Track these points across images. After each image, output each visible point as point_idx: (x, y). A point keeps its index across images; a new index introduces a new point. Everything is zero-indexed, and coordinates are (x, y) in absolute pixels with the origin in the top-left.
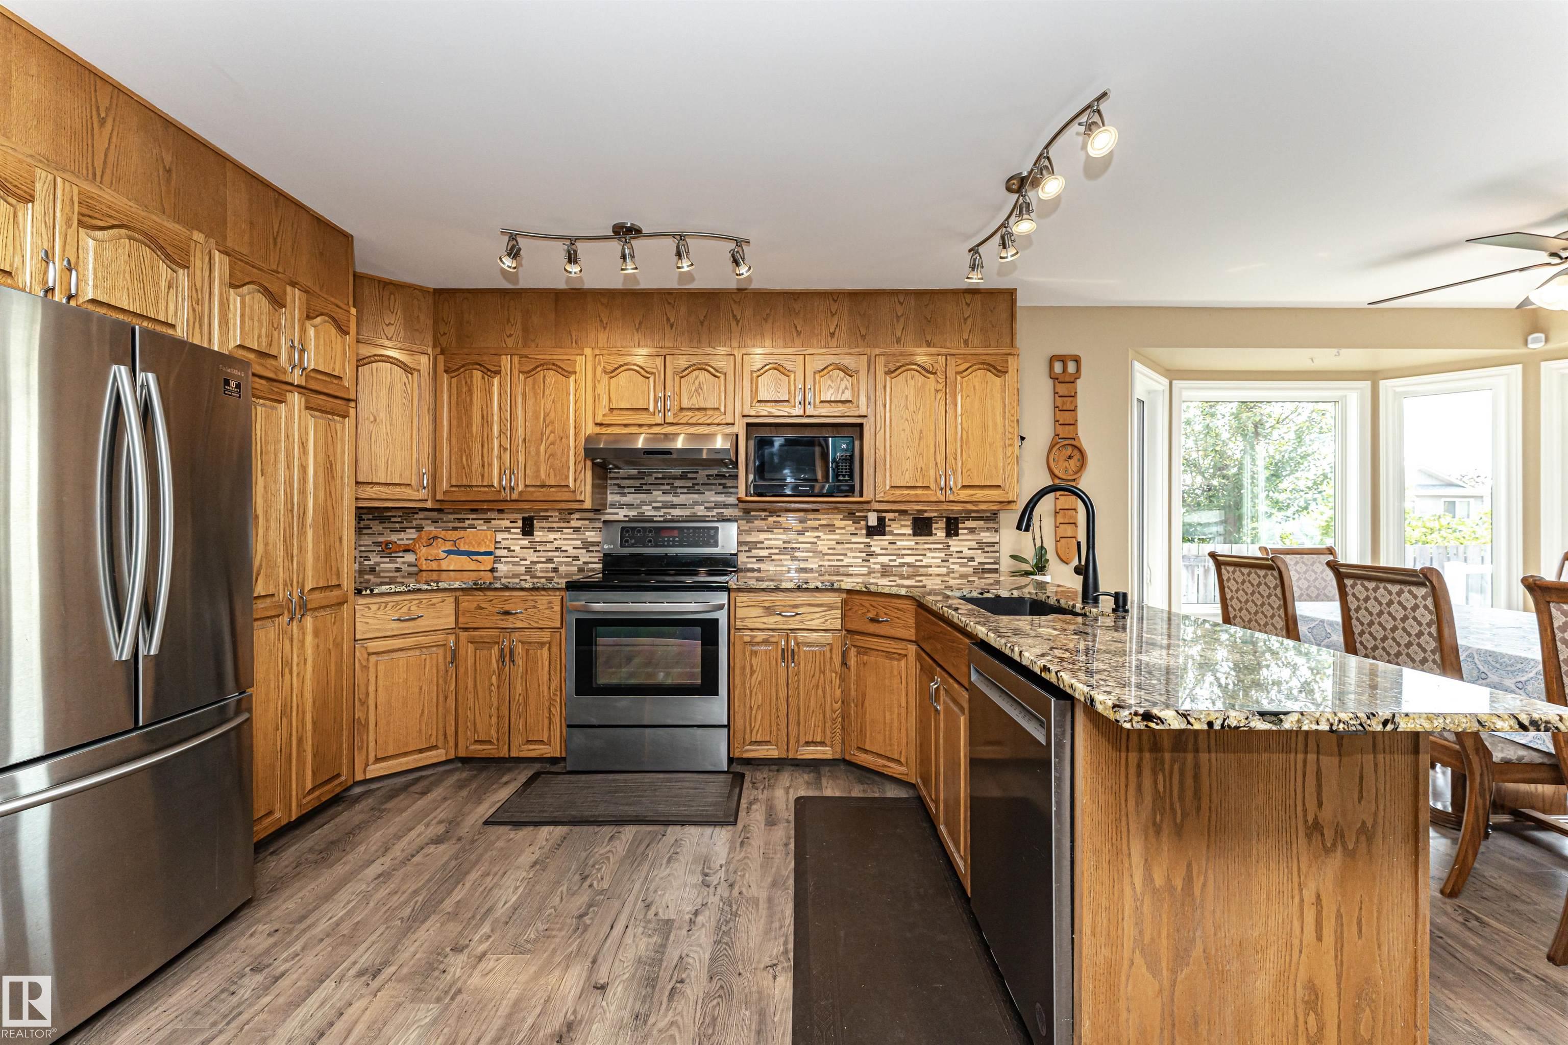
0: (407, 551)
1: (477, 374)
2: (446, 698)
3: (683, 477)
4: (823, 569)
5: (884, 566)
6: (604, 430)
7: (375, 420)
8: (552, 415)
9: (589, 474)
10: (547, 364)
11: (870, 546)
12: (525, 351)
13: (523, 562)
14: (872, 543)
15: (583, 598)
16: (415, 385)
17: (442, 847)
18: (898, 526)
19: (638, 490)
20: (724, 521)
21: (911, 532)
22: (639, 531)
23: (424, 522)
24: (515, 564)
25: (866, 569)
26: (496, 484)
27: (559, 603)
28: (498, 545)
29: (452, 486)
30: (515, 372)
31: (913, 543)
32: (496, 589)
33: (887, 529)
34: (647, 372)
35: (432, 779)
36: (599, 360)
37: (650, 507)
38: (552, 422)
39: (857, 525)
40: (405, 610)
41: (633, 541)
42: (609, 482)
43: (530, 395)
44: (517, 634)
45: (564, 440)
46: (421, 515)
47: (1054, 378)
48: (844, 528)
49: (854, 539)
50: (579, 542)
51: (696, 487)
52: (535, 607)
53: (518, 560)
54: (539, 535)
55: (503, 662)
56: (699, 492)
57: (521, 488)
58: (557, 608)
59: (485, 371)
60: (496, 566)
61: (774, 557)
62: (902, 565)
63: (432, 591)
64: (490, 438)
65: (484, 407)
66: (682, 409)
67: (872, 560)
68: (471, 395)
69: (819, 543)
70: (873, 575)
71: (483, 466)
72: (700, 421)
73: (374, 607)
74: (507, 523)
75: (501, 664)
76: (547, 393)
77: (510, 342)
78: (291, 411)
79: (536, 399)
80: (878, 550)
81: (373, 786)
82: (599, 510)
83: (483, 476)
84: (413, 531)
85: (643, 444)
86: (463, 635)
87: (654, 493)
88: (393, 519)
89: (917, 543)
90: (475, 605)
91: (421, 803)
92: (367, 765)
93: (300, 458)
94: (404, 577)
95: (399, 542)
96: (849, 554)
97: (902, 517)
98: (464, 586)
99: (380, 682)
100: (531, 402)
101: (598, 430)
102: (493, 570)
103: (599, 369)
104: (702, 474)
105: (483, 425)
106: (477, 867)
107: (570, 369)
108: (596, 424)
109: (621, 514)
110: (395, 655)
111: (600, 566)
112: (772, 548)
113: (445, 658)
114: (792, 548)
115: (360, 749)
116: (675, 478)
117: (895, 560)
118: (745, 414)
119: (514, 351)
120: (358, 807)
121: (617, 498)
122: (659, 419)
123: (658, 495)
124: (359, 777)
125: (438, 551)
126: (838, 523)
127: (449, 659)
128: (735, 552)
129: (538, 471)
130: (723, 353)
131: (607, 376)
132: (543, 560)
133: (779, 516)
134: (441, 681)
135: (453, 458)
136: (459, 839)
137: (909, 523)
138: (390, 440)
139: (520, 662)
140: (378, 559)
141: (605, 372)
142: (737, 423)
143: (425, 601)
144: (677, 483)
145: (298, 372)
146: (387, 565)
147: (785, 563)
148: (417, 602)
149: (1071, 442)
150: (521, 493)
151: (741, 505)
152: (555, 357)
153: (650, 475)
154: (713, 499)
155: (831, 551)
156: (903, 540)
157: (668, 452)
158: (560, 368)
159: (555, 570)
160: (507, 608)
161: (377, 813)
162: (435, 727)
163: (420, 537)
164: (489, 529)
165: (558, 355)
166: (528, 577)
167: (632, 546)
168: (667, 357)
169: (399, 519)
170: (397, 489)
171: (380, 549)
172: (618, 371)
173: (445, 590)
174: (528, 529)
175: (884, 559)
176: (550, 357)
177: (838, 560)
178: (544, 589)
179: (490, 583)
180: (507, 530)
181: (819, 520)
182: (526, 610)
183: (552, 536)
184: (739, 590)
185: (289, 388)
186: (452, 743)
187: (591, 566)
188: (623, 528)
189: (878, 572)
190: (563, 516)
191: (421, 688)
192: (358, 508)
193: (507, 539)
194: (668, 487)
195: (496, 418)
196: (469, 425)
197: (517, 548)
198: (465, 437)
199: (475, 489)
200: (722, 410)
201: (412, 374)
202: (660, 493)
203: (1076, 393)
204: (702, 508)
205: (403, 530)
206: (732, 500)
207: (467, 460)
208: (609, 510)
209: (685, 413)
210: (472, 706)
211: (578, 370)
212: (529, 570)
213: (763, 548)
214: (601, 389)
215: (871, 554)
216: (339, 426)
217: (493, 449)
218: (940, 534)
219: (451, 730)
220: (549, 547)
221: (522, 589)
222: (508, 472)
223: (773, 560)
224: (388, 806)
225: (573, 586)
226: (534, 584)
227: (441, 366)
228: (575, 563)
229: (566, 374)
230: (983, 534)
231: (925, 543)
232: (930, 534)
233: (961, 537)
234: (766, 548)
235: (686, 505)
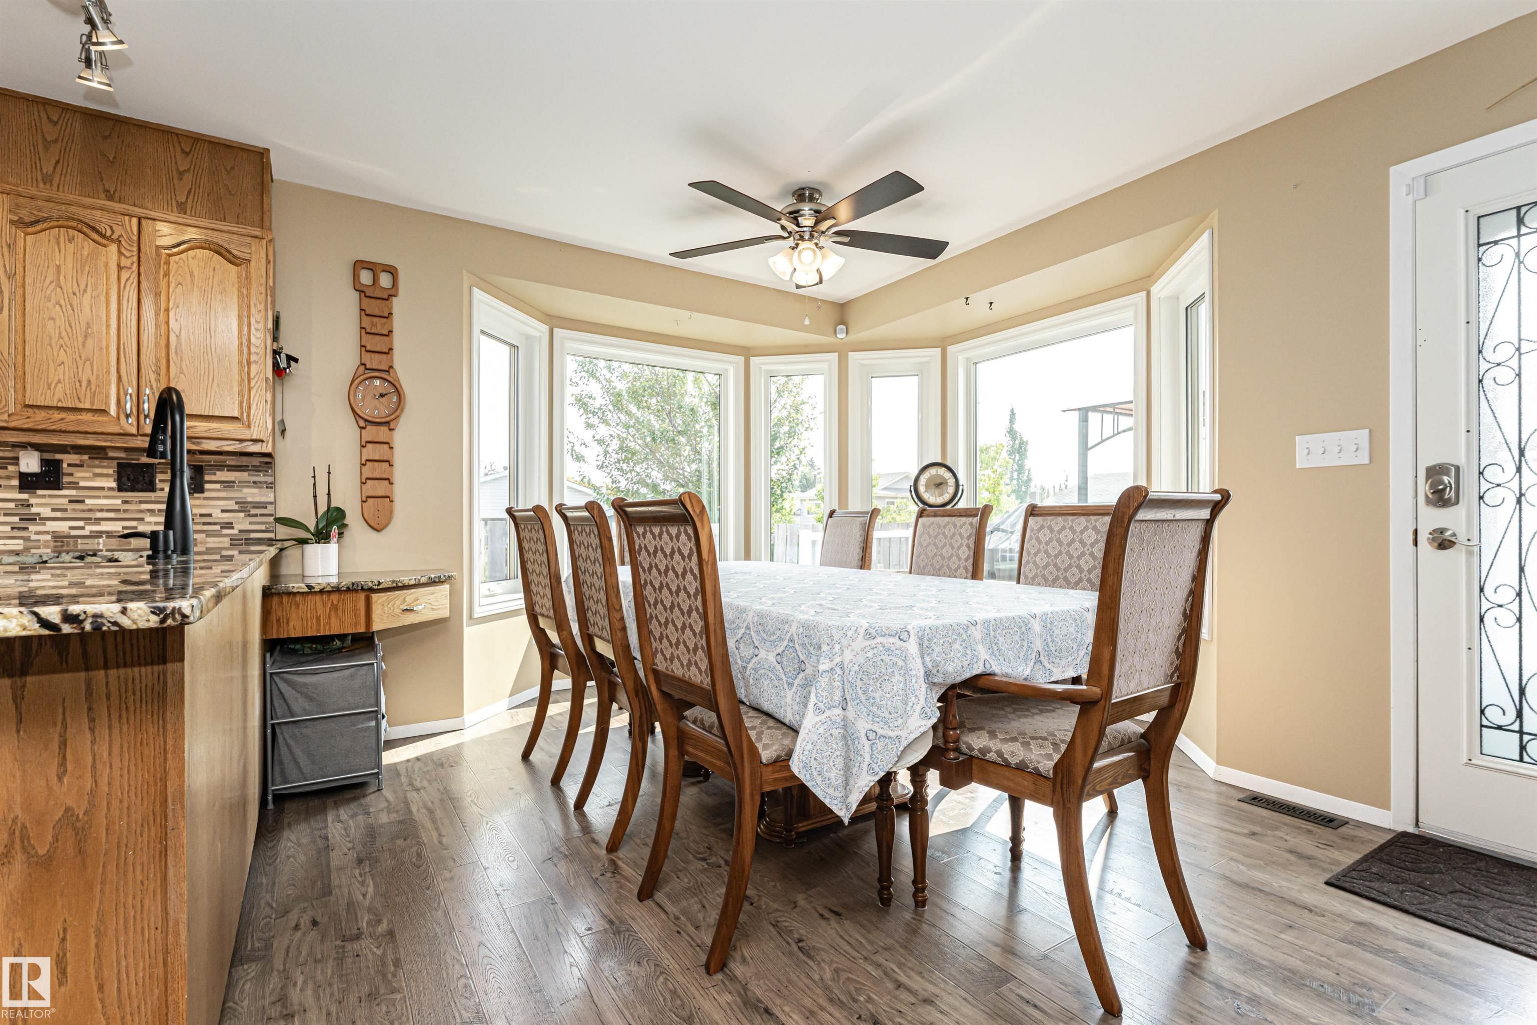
11: (29, 505)
14: (33, 501)
18: (87, 474)
21: (113, 485)
25: (20, 542)
31: (119, 502)
33: (66, 479)
47: (361, 291)
62: (98, 535)
89: (125, 502)
97: (97, 462)
117: (80, 528)
137: (111, 471)
149: (384, 375)
156: (97, 497)
175: (59, 526)
189: (47, 546)
203: (391, 314)
215: (30, 519)
230: (246, 490)
231: (141, 502)
232: (153, 489)
233: (206, 494)
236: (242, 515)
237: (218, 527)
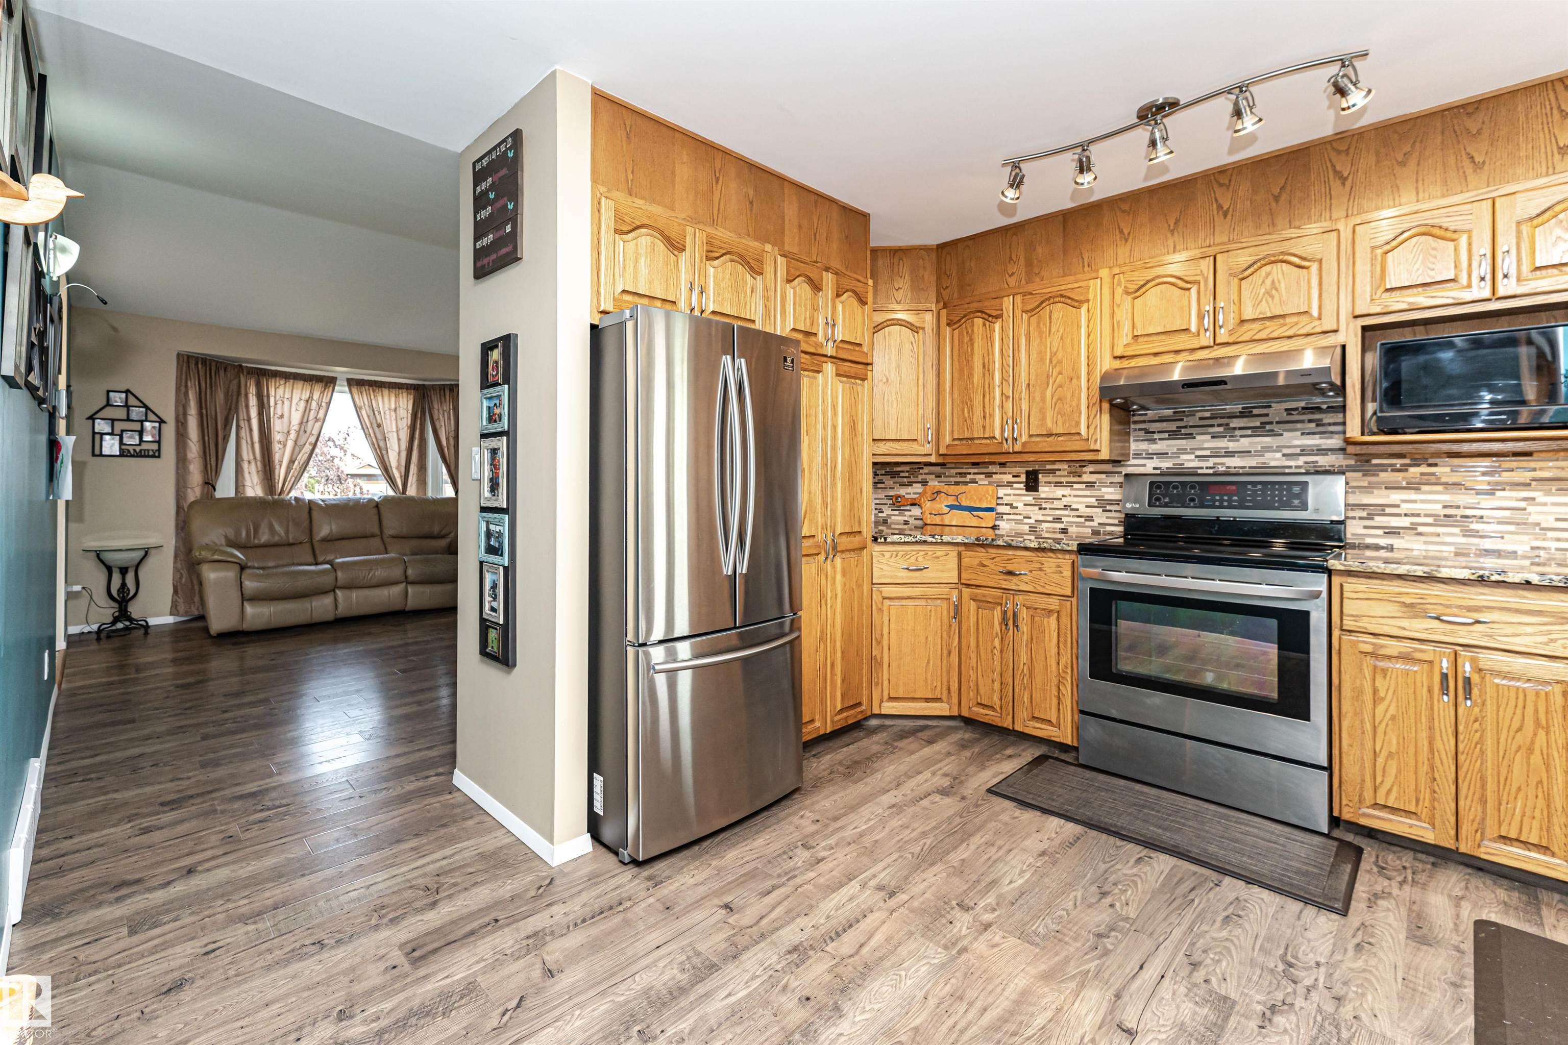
0: (913, 504)
1: (979, 322)
2: (949, 653)
3: (1243, 414)
6: (1125, 364)
7: (887, 380)
8: (1060, 355)
9: (1106, 418)
10: (1054, 297)
12: (1029, 288)
13: (1026, 521)
15: (1098, 564)
16: (921, 342)
17: (947, 800)
19: (1174, 435)
20: (1317, 473)
22: (1175, 487)
23: (928, 477)
24: (1018, 522)
26: (997, 435)
27: (1069, 568)
28: (1000, 501)
29: (954, 440)
30: (1018, 313)
32: (999, 546)
34: (1187, 282)
35: (937, 730)
36: (1119, 280)
37: (1193, 456)
38: (1060, 362)
40: (913, 559)
41: (1167, 500)
42: (1132, 426)
43: (1034, 334)
44: (1021, 597)
45: (1074, 381)
46: (926, 470)
50: (1093, 500)
51: (1268, 427)
52: (1041, 569)
53: (1021, 517)
54: (1044, 491)
55: (1007, 625)
56: (1271, 433)
57: (1024, 438)
58: (1068, 573)
59: (986, 317)
60: (997, 523)
61: (1422, 529)
63: (936, 543)
64: (991, 387)
65: (986, 355)
66: (1243, 322)
68: (972, 345)
69: (1531, 509)
71: (984, 417)
72: (1271, 336)
73: (887, 555)
74: (1009, 478)
75: (1004, 627)
76: (1054, 329)
77: (1012, 281)
78: (825, 379)
79: (1041, 339)
81: (888, 722)
82: (1119, 462)
83: (984, 427)
84: (919, 485)
85: (1180, 376)
86: (965, 591)
87: (1198, 438)
88: (902, 474)
90: (977, 561)
91: (927, 751)
92: (882, 701)
93: (832, 419)
94: (911, 530)
95: (907, 496)
98: (966, 541)
99: (892, 626)
100: (1035, 343)
101: (1117, 364)
102: (994, 527)
103: (1119, 291)
104: (1278, 409)
105: (984, 375)
106: (981, 834)
107: (1082, 298)
108: (1115, 358)
109: (1149, 466)
110: (904, 602)
111: (1121, 529)
112: (1418, 515)
113: (949, 612)
114: (1464, 516)
115: (877, 684)
116: (1232, 416)
118: (1357, 313)
119: (1017, 291)
120: (875, 738)
121: (1144, 446)
122: (1206, 340)
123: (1205, 442)
124: (876, 711)
125: (942, 505)
127: (952, 614)
128: (1342, 518)
129: (1043, 418)
130: (1315, 231)
131: (1129, 298)
132: (1050, 519)
133: (1436, 465)
134: (945, 635)
135: (955, 411)
136: (963, 798)
138: (899, 399)
139: (1024, 627)
140: (890, 512)
141: (1127, 293)
142: (1342, 329)
143: (930, 553)
144: (1235, 423)
145: (830, 344)
146: (897, 518)
147: (1449, 540)
148: (923, 553)
150: (1024, 444)
151: (1351, 449)
152: (1063, 288)
153: (1192, 414)
154: (1297, 442)
157: (1221, 382)
158: (1069, 298)
159: (1064, 531)
160: (1010, 567)
161: (890, 747)
162: (939, 679)
163: (925, 492)
164: (990, 483)
165: (1067, 285)
166: (1032, 538)
167: (1166, 505)
168: (1219, 257)
169: (907, 474)
170: (905, 444)
171: (891, 502)
172: (1144, 289)
173: (949, 543)
174: (1032, 484)
176: (1058, 288)
178: (1051, 550)
179: (993, 540)
180: (1010, 484)
181: (1533, 469)
182: (1031, 571)
183: (1059, 492)
184: (1349, 573)
185: (825, 359)
186: (955, 700)
187: (1109, 528)
188: (1152, 484)
190: (1073, 469)
191: (927, 638)
192: (875, 464)
193: (1009, 495)
194: (1221, 429)
195: (997, 365)
196: (970, 376)
197: (1020, 505)
198: (966, 389)
199: (976, 442)
200: (1315, 313)
201: (917, 333)
202: (1208, 437)
204: (1279, 455)
205: (910, 484)
206: (1335, 442)
207: (969, 412)
208: (1132, 462)
209: (1247, 326)
210: (975, 666)
211: (1091, 296)
212: (1033, 530)
213: (1399, 515)
214: (1123, 315)
216: (860, 388)
217: (994, 399)
219: (955, 686)
220: (1057, 504)
221: (1026, 549)
222: (1010, 422)
223: (1420, 534)
224: (899, 744)
225: (1085, 549)
226: (1039, 544)
227: (944, 320)
228: (1087, 523)
229: (1076, 304)
234: (1406, 515)
235: (1250, 452)
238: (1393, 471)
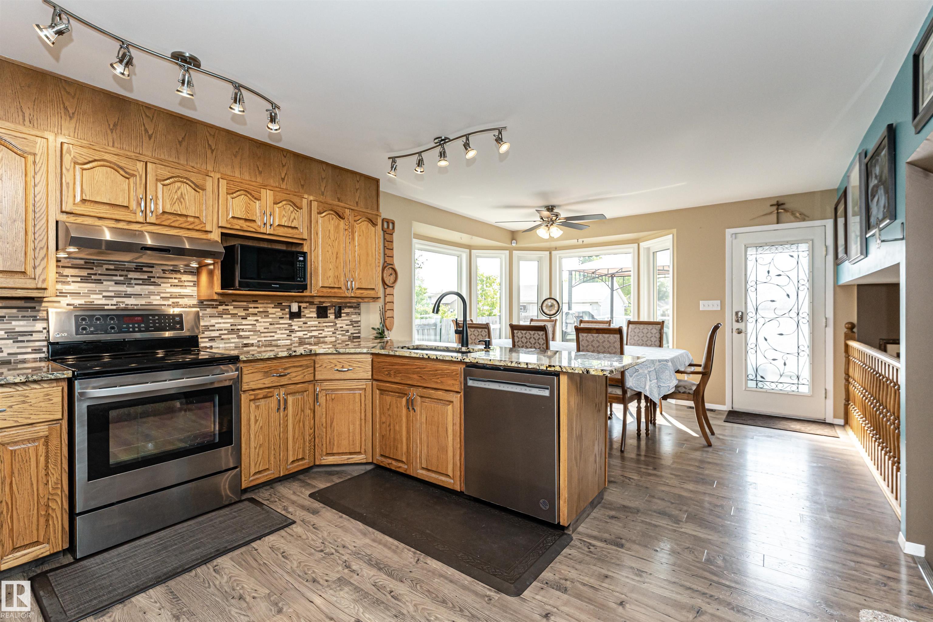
4: (260, 343)
5: (300, 338)
6: (72, 219)
9: (53, 262)
11: (292, 326)
14: (293, 324)
18: (308, 312)
21: (316, 316)
22: (98, 319)
25: (289, 341)
31: (317, 323)
33: (302, 314)
37: (101, 296)
39: (283, 312)
41: (92, 329)
47: (385, 231)
48: (274, 314)
49: (282, 321)
51: (152, 280)
56: (154, 284)
61: (223, 337)
62: (311, 337)
66: (164, 212)
67: (293, 335)
69: (257, 324)
70: (293, 345)
80: (296, 328)
89: (319, 323)
96: (278, 332)
97: (311, 306)
101: (64, 218)
103: (68, 157)
108: (63, 212)
112: (222, 330)
114: (238, 329)
116: (129, 270)
117: (307, 334)
122: (140, 217)
126: (271, 310)
128: (196, 334)
131: (78, 166)
133: (227, 305)
137: (315, 310)
141: (76, 162)
142: (214, 231)
147: (233, 341)
149: (391, 266)
154: (168, 290)
155: (266, 330)
156: (311, 321)
167: (89, 333)
168: (149, 165)
175: (300, 334)
177: (271, 336)
181: (257, 308)
188: (77, 317)
189: (297, 343)
202: (113, 283)
203: (393, 240)
204: (158, 297)
209: (166, 216)
211: (38, 152)
213: (214, 330)
214: (72, 178)
215: (292, 331)
218: (332, 317)
223: (222, 339)
230: (353, 316)
231: (324, 323)
232: (326, 317)
233: (342, 318)
234: (217, 330)
235: (141, 295)
236: (351, 326)
237: (344, 332)
238: (212, 308)
